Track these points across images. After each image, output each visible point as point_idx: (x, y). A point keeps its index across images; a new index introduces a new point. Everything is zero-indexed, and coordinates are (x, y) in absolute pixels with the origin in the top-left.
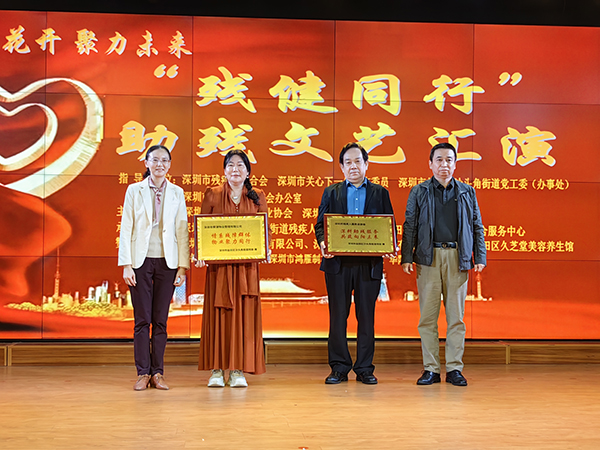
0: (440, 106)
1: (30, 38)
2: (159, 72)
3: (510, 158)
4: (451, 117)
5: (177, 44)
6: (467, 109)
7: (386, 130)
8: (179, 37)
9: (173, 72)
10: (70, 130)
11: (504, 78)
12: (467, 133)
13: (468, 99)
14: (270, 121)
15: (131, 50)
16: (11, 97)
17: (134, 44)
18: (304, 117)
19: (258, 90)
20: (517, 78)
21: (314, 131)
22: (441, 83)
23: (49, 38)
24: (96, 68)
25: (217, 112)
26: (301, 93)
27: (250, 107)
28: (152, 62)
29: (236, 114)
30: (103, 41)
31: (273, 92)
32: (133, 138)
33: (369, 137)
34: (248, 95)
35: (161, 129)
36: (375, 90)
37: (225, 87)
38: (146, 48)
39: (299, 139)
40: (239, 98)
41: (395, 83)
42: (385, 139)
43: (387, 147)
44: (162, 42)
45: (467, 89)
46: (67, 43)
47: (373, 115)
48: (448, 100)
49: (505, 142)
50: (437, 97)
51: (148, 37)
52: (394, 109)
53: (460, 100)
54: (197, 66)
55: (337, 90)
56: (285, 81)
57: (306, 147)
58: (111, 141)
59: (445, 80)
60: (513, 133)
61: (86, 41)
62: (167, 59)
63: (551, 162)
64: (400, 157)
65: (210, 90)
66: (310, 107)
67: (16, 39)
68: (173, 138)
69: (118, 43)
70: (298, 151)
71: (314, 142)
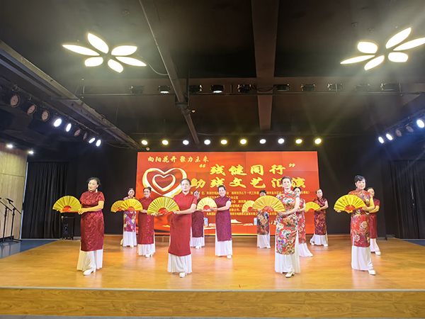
0: (274, 173)
1: (169, 159)
2: (201, 166)
4: (277, 176)
5: (205, 159)
6: (281, 173)
7: (260, 179)
8: (206, 157)
9: (204, 166)
10: (179, 181)
11: (290, 165)
13: (281, 171)
14: (229, 178)
15: (194, 161)
16: (164, 173)
17: (195, 159)
18: (238, 176)
19: (226, 170)
20: (294, 165)
21: (241, 180)
22: (274, 167)
23: (174, 158)
24: (186, 166)
25: (215, 176)
26: (237, 170)
27: (224, 174)
28: (199, 163)
29: (220, 176)
30: (187, 159)
31: (230, 170)
32: (194, 183)
33: (255, 182)
34: (223, 171)
35: (201, 180)
36: (255, 169)
37: (218, 169)
38: (197, 160)
39: (237, 182)
40: (221, 172)
41: (262, 167)
42: (260, 182)
43: (260, 184)
44: (201, 159)
45: (281, 168)
46: (178, 159)
47: (256, 175)
48: (276, 171)
50: (273, 171)
51: (198, 157)
52: (262, 174)
53: (279, 171)
54: (210, 164)
55: (246, 170)
56: (233, 167)
57: (239, 184)
60: (294, 179)
61: (183, 159)
62: (203, 163)
63: (304, 187)
64: (264, 186)
65: (213, 170)
66: (239, 174)
67: (166, 159)
68: (204, 182)
69: (191, 159)
70: (237, 185)
71: (241, 183)
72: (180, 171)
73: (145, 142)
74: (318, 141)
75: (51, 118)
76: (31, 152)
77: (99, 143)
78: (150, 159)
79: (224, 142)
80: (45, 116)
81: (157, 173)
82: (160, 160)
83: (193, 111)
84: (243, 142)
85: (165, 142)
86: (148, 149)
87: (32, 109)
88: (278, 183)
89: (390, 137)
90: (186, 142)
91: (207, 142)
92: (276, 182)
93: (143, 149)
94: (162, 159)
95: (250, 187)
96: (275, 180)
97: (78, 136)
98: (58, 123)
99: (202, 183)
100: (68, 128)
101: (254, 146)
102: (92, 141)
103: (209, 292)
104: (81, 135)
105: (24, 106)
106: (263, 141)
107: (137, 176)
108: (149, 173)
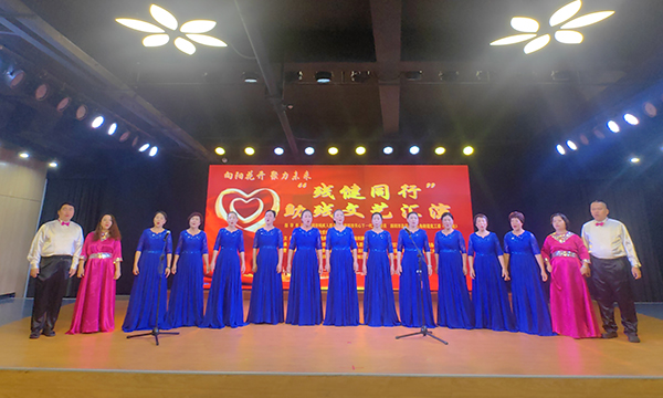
0: (404, 196)
1: (254, 175)
2: (300, 186)
3: (433, 216)
4: (409, 201)
5: (306, 175)
6: (415, 197)
7: (384, 205)
8: (307, 172)
9: (305, 185)
11: (428, 185)
12: (416, 206)
13: (415, 193)
14: (340, 204)
15: (290, 178)
16: (248, 196)
17: (291, 175)
18: (353, 201)
19: (335, 191)
20: (433, 185)
21: (357, 206)
22: (405, 187)
23: (261, 174)
24: (277, 186)
25: (320, 200)
26: (351, 192)
27: (333, 197)
28: (298, 182)
29: (328, 200)
30: (280, 175)
31: (341, 192)
32: (290, 210)
33: (377, 208)
34: (332, 193)
35: (300, 206)
36: (380, 190)
37: (324, 191)
38: (295, 177)
39: (351, 209)
40: (329, 194)
41: (387, 187)
42: (385, 209)
43: (385, 211)
44: (301, 175)
45: (414, 190)
46: (267, 176)
47: (379, 200)
48: (408, 194)
49: (430, 209)
50: (403, 193)
51: (296, 173)
52: (387, 197)
53: (412, 194)
54: (313, 183)
55: (365, 191)
56: (346, 187)
57: (354, 212)
58: (283, 210)
59: (406, 186)
60: (433, 206)
61: (274, 175)
62: (303, 181)
64: (390, 216)
65: (318, 192)
66: (355, 197)
67: (250, 175)
69: (285, 175)
70: (351, 214)
71: (357, 210)
72: (270, 193)
73: (220, 151)
74: (468, 151)
75: (90, 116)
76: (53, 165)
77: (154, 152)
78: (228, 175)
79: (333, 151)
80: (81, 113)
81: (238, 195)
82: (241, 176)
83: (290, 107)
84: (361, 151)
85: (250, 151)
86: (225, 161)
87: (63, 104)
89: (572, 145)
90: (279, 151)
91: (310, 151)
92: (407, 210)
93: (218, 161)
94: (245, 176)
96: (406, 206)
97: (125, 142)
98: (97, 122)
100: (112, 129)
101: (375, 157)
102: (143, 148)
103: (309, 376)
104: (129, 140)
105: (54, 99)
106: (388, 150)
107: (208, 200)
108: (225, 196)
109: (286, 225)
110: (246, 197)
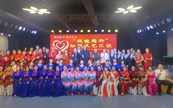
1: (62, 37)
2: (74, 40)
3: (107, 47)
4: (101, 43)
6: (103, 42)
7: (95, 44)
8: (75, 36)
9: (75, 40)
11: (106, 39)
12: (103, 44)
13: (103, 41)
14: (84, 44)
15: (71, 38)
16: (61, 42)
17: (71, 37)
18: (87, 43)
19: (83, 41)
20: (108, 39)
22: (100, 40)
23: (64, 37)
24: (67, 39)
25: (79, 43)
26: (87, 41)
27: (82, 43)
28: (73, 39)
29: (81, 43)
30: (69, 37)
32: (71, 46)
34: (82, 41)
35: (74, 45)
36: (94, 41)
37: (80, 41)
38: (72, 37)
40: (81, 42)
41: (96, 40)
43: (95, 46)
44: (74, 37)
45: (103, 40)
46: (65, 37)
47: (94, 43)
51: (73, 36)
52: (96, 42)
53: (102, 41)
54: (77, 39)
55: (90, 41)
56: (85, 40)
58: (69, 46)
59: (101, 39)
60: (107, 44)
61: (67, 37)
62: (75, 38)
63: (111, 47)
64: (96, 47)
65: (78, 41)
67: (61, 37)
68: (75, 46)
69: (70, 37)
71: (88, 46)
72: (66, 42)
73: (53, 31)
74: (116, 31)
75: (18, 27)
76: (9, 35)
77: (35, 32)
78: (55, 37)
79: (82, 31)
80: (16, 27)
81: (58, 42)
84: (89, 31)
85: (60, 31)
86: (54, 34)
87: (12, 26)
88: (102, 46)
90: (68, 31)
91: (76, 31)
92: (101, 45)
93: (52, 33)
94: (60, 37)
95: (92, 47)
96: (100, 45)
97: (27, 32)
98: (20, 28)
99: (74, 46)
100: (24, 29)
101: (93, 32)
102: (32, 32)
104: (29, 31)
105: (9, 25)
106: (96, 31)
107: (51, 44)
108: (55, 42)
109: (71, 49)
110: (60, 43)
